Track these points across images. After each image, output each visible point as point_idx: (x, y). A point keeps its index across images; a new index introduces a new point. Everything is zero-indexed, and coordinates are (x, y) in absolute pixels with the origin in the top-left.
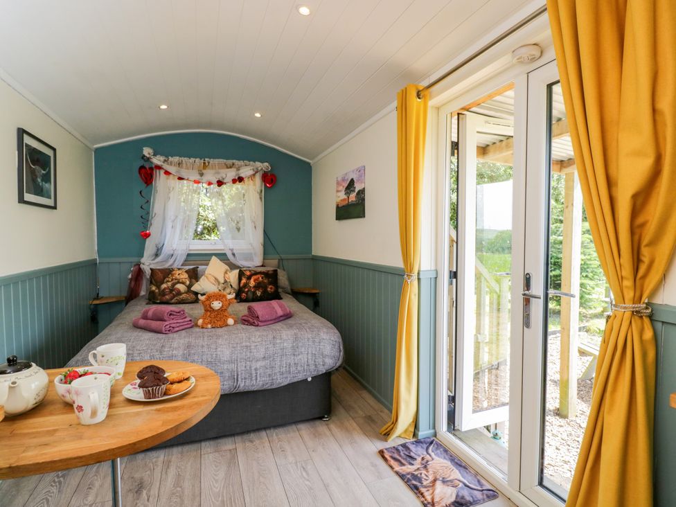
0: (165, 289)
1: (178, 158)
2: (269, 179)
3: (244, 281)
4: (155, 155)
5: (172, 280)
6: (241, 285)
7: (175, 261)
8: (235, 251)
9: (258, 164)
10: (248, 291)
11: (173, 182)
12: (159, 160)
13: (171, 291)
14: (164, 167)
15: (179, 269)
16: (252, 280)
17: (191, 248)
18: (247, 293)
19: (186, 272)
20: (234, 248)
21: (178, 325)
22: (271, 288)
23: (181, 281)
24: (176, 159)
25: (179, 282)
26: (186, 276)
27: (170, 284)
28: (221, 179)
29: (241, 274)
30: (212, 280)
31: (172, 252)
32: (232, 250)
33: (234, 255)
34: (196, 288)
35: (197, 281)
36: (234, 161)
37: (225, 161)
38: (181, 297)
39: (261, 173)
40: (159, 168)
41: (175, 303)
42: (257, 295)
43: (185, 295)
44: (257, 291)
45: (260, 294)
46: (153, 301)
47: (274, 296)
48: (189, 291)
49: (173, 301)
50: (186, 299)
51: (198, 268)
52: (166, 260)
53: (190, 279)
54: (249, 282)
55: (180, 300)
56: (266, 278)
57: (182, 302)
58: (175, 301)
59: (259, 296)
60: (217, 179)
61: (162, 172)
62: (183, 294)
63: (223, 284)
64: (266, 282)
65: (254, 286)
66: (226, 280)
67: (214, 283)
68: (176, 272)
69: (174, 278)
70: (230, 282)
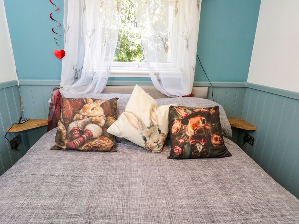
0: (74, 129)
3: (177, 125)
5: (84, 116)
6: (174, 131)
7: (95, 85)
8: (161, 76)
10: (184, 143)
13: (82, 133)
15: (94, 100)
16: (190, 126)
17: (112, 71)
18: (182, 146)
19: (102, 106)
20: (161, 72)
22: (216, 139)
23: (94, 119)
25: (91, 122)
26: (101, 111)
27: (80, 123)
29: (172, 113)
30: (134, 121)
31: (92, 75)
32: (157, 74)
33: (159, 80)
34: (113, 130)
35: (116, 119)
38: (93, 143)
41: (86, 150)
42: (197, 150)
43: (98, 140)
44: (197, 145)
45: (201, 149)
46: (59, 146)
47: (220, 151)
48: (104, 134)
49: (83, 148)
50: (99, 146)
51: (117, 99)
52: (86, 85)
53: (106, 116)
54: (185, 128)
55: (92, 147)
56: (208, 121)
57: (95, 149)
58: (85, 148)
59: (200, 151)
62: (96, 138)
63: (149, 128)
64: (208, 129)
65: (193, 136)
66: (152, 122)
67: (137, 126)
68: (90, 105)
69: (86, 114)
70: (158, 125)
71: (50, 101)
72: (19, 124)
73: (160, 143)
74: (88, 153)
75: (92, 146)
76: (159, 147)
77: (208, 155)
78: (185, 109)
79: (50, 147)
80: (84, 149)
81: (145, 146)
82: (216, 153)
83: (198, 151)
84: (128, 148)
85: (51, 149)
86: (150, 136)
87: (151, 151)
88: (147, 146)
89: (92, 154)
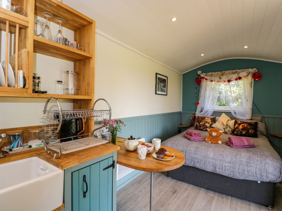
0: (201, 124)
1: (211, 73)
2: (256, 77)
3: (237, 126)
4: (202, 73)
5: (204, 121)
6: (235, 127)
7: (208, 114)
8: (236, 112)
9: (251, 70)
10: (238, 131)
11: (209, 83)
12: (204, 75)
14: (205, 77)
15: (208, 117)
16: (241, 126)
17: (215, 109)
18: (237, 131)
19: (211, 119)
20: (236, 110)
21: (197, 139)
22: (252, 131)
23: (208, 122)
24: (210, 73)
25: (207, 123)
26: (210, 120)
27: (203, 123)
28: (229, 79)
29: (236, 122)
30: (221, 123)
31: (207, 110)
32: (234, 111)
33: (235, 113)
34: (214, 126)
35: (215, 123)
36: (237, 70)
37: (232, 71)
39: (252, 74)
40: (203, 78)
44: (243, 131)
49: (204, 130)
51: (216, 117)
52: (205, 114)
54: (239, 127)
56: (249, 125)
60: (228, 80)
61: (204, 79)
62: (208, 127)
63: (226, 126)
65: (242, 129)
66: (227, 124)
67: (222, 125)
70: (229, 125)
71: (191, 118)
72: (181, 125)
77: (247, 136)
78: (241, 121)
82: (251, 135)
83: (243, 133)
85: (194, 129)
86: (226, 128)
88: (225, 132)
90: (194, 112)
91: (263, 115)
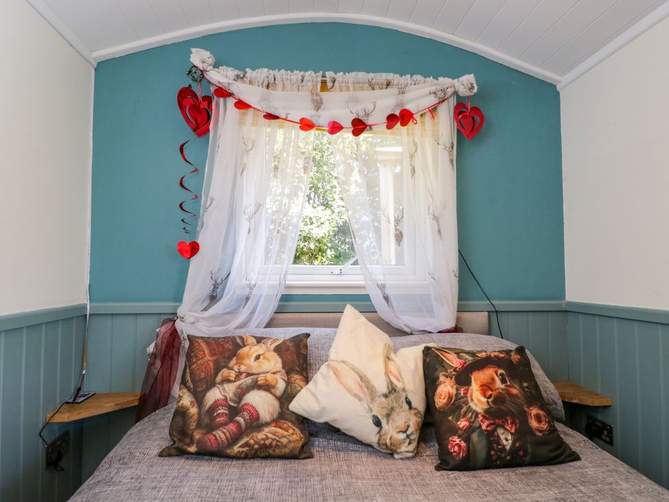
0: (216, 405)
1: (266, 71)
3: (446, 388)
4: (216, 65)
5: (239, 374)
8: (389, 292)
9: (444, 81)
11: (254, 126)
12: (225, 76)
13: (234, 411)
14: (233, 89)
15: (259, 340)
17: (289, 282)
18: (467, 435)
19: (278, 350)
22: (538, 418)
23: (261, 380)
24: (262, 74)
25: (256, 386)
26: (276, 362)
27: (230, 389)
28: (361, 116)
29: (432, 364)
30: (352, 380)
31: (247, 292)
32: (382, 287)
33: (386, 298)
34: (303, 403)
36: (390, 76)
38: (260, 436)
39: (452, 102)
40: (223, 93)
41: (243, 455)
42: (501, 445)
43: (272, 429)
44: (500, 431)
45: (510, 442)
46: (181, 445)
47: (552, 447)
48: (284, 415)
49: (236, 449)
50: (274, 443)
51: (308, 335)
52: (233, 312)
53: (288, 373)
54: (466, 394)
55: (256, 446)
56: (512, 377)
57: (264, 453)
58: (241, 450)
59: (508, 448)
60: (354, 116)
61: (231, 102)
62: (267, 424)
63: (386, 396)
64: (516, 396)
65: (487, 411)
66: (391, 383)
67: (358, 392)
68: (251, 350)
69: (243, 368)
70: (404, 390)
71: (151, 349)
72: (73, 403)
73: (412, 433)
74: (248, 463)
75: (256, 443)
76: (410, 443)
77: (528, 459)
78: (458, 353)
79: (156, 451)
80: (239, 451)
81: (379, 440)
82: (544, 451)
83: (504, 446)
84: (338, 450)
85: (161, 455)
86: (388, 416)
87: (392, 455)
88: (384, 442)
89: (257, 463)
90: (165, 306)
91: (494, 302)
